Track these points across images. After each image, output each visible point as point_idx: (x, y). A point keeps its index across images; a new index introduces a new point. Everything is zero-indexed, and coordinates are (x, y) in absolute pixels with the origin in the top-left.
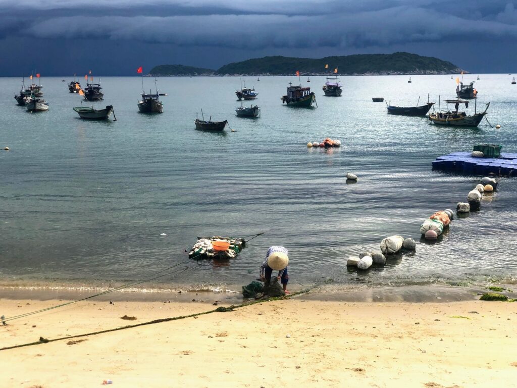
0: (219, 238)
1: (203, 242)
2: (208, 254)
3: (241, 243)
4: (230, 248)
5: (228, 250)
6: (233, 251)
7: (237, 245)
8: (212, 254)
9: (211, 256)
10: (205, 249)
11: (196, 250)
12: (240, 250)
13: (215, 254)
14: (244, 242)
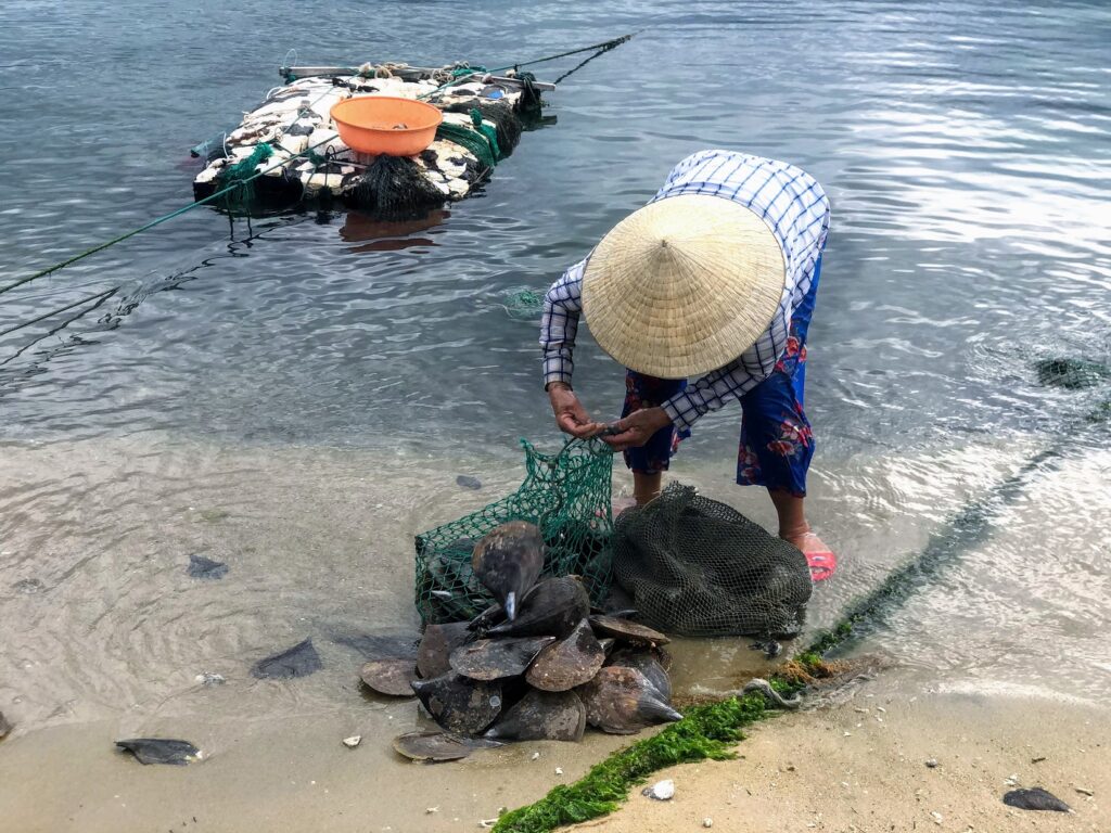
0: (395, 73)
1: (297, 102)
2: (304, 178)
3: (513, 97)
4: (444, 132)
5: (433, 146)
6: (460, 151)
7: (488, 112)
8: (334, 181)
9: (325, 190)
10: (293, 144)
11: (243, 153)
12: (505, 142)
13: (347, 177)
14: (531, 96)
